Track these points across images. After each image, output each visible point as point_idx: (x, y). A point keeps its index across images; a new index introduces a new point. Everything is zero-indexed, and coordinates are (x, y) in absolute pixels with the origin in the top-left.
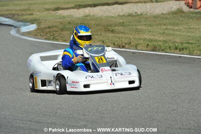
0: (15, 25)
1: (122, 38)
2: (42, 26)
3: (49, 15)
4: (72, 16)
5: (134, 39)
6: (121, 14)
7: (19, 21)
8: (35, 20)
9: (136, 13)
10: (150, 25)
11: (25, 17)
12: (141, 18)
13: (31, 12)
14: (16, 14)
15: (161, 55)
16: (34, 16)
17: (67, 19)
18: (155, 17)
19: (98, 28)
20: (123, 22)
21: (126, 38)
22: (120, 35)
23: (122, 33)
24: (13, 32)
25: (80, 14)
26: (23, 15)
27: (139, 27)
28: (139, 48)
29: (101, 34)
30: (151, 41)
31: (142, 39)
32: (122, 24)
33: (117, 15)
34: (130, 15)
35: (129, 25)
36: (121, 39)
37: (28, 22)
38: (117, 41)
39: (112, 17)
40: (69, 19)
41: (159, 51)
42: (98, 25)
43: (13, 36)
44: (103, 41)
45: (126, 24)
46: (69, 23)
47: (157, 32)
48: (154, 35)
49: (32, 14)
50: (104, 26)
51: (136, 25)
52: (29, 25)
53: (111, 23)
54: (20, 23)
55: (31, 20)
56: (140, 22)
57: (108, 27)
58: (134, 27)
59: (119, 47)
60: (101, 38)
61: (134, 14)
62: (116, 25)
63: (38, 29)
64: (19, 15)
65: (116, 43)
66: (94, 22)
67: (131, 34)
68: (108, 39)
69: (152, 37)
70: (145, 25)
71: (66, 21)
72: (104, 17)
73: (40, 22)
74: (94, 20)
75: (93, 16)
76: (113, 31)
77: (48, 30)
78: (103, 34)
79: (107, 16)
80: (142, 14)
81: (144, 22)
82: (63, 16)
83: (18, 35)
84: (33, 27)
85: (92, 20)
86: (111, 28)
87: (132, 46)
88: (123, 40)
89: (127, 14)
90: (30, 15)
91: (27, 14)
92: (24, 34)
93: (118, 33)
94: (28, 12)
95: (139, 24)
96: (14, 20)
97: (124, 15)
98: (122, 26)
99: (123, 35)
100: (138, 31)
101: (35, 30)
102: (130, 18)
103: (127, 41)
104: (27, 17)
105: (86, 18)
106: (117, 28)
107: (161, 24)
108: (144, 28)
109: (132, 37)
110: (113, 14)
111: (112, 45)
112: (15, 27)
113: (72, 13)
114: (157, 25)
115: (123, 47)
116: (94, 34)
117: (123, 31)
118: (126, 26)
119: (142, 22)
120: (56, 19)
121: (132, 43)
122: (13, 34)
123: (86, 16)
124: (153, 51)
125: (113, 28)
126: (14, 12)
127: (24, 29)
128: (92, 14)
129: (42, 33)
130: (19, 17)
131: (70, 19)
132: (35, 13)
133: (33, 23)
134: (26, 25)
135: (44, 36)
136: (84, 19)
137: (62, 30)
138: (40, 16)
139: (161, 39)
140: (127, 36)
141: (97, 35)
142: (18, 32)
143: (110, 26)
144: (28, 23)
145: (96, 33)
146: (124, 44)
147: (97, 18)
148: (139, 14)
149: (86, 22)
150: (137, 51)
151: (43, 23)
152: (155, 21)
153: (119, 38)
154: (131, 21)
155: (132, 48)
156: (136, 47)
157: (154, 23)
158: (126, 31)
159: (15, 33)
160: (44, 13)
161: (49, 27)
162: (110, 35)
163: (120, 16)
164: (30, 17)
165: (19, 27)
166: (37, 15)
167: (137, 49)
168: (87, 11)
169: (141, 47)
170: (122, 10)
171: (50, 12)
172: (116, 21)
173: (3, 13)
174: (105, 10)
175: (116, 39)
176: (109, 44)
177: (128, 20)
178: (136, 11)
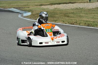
0: (21, 13)
1: (73, 20)
2: (34, 13)
3: (37, 8)
4: (48, 8)
5: (79, 20)
6: (72, 8)
7: (22, 11)
8: (30, 10)
9: (80, 8)
10: (87, 14)
11: (25, 9)
12: (82, 10)
13: (28, 6)
14: (21, 7)
15: (92, 28)
16: (30, 8)
17: (46, 10)
18: (89, 10)
19: (61, 15)
20: (73, 12)
21: (75, 20)
23: (72, 17)
24: (20, 16)
25: (52, 8)
26: (24, 8)
27: (81, 15)
28: (81, 25)
29: (62, 18)
30: (87, 21)
31: (83, 21)
32: (73, 13)
33: (70, 9)
34: (77, 9)
37: (27, 11)
38: (70, 21)
39: (68, 9)
41: (91, 26)
42: (61, 13)
43: (20, 18)
44: (63, 21)
45: (75, 13)
47: (90, 17)
48: (88, 19)
49: (29, 8)
50: (64, 14)
51: (79, 14)
52: (27, 13)
53: (67, 12)
54: (23, 12)
55: (28, 10)
56: (82, 12)
58: (79, 15)
59: (71, 24)
60: (63, 20)
61: (79, 8)
62: (70, 14)
63: (32, 14)
64: (22, 8)
65: (70, 22)
66: (59, 12)
67: (77, 18)
68: (66, 20)
69: (87, 20)
70: (84, 13)
72: (64, 9)
73: (33, 11)
75: (59, 9)
76: (68, 16)
77: (37, 15)
78: (63, 17)
79: (66, 9)
80: (82, 8)
81: (84, 12)
82: (44, 9)
83: (22, 17)
84: (29, 14)
85: (58, 10)
87: (77, 24)
88: (73, 21)
89: (75, 8)
90: (28, 8)
91: (27, 7)
92: (25, 17)
93: (71, 17)
94: (27, 6)
95: (81, 13)
96: (21, 10)
97: (74, 9)
99: (73, 18)
100: (80, 17)
101: (31, 15)
102: (76, 10)
103: (75, 21)
104: (27, 9)
105: (55, 10)
107: (92, 13)
108: (84, 15)
109: (77, 19)
112: (21, 14)
113: (48, 7)
114: (90, 14)
115: (73, 24)
116: (59, 17)
117: (73, 16)
118: (75, 14)
119: (83, 12)
120: (41, 10)
121: (77, 22)
123: (56, 9)
124: (88, 26)
125: (68, 15)
126: (20, 6)
127: (25, 15)
128: (58, 8)
129: (34, 17)
130: (23, 9)
132: (30, 7)
133: (29, 12)
134: (26, 13)
135: (34, 18)
136: (54, 10)
138: (33, 9)
139: (92, 20)
141: (61, 18)
142: (22, 16)
143: (67, 14)
144: (27, 12)
145: (60, 17)
146: (74, 23)
147: (60, 10)
148: (81, 8)
149: (55, 12)
150: (80, 26)
151: (34, 12)
152: (89, 12)
153: (71, 20)
154: (77, 11)
155: (77, 25)
156: (79, 24)
157: (88, 13)
158: (75, 16)
159: (21, 16)
160: (35, 7)
161: (37, 14)
162: (67, 18)
163: (72, 9)
164: (28, 9)
165: (23, 14)
167: (80, 25)
168: (56, 6)
169: (82, 24)
170: (73, 6)
171: (38, 6)
172: (70, 11)
173: (15, 6)
174: (64, 6)
175: (70, 20)
176: (66, 22)
177: (76, 11)
178: (80, 7)
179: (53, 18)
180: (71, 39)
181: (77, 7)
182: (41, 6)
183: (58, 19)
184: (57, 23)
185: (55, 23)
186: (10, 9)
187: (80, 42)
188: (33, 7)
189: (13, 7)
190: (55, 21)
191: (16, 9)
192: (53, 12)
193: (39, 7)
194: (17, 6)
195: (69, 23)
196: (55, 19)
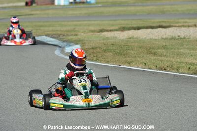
0: (60, 45)
1: (164, 60)
2: (86, 47)
3: (94, 36)
4: (116, 38)
5: (176, 62)
6: (164, 37)
7: (64, 41)
8: (80, 41)
9: (179, 36)
10: (193, 49)
11: (70, 38)
12: (184, 42)
13: (76, 33)
14: (61, 35)
16: (79, 37)
17: (111, 41)
19: (141, 50)
20: (166, 45)
21: (168, 61)
22: (163, 58)
23: (164, 56)
24: (57, 52)
25: (124, 36)
26: (68, 35)
27: (181, 51)
28: (180, 71)
29: (143, 57)
30: (193, 64)
31: (184, 63)
32: (165, 47)
33: (160, 38)
34: (173, 39)
35: (172, 49)
36: (162, 62)
37: (72, 42)
38: (159, 64)
39: (155, 40)
40: (112, 41)
42: (141, 47)
43: (57, 56)
44: (145, 64)
45: (169, 47)
46: (113, 44)
48: (195, 59)
49: (77, 35)
50: (147, 49)
51: (178, 49)
52: (73, 45)
53: (153, 46)
54: (65, 44)
55: (75, 41)
56: (183, 45)
57: (151, 50)
58: (177, 51)
59: (161, 70)
60: (144, 60)
61: (177, 38)
62: (158, 48)
64: (64, 36)
65: (158, 66)
66: (137, 44)
67: (174, 57)
68: (150, 61)
69: (194, 61)
70: (188, 48)
71: (110, 42)
72: (148, 40)
73: (84, 43)
74: (138, 42)
75: (136, 38)
76: (155, 54)
77: (92, 51)
78: (145, 56)
79: (151, 39)
80: (184, 38)
81: (187, 45)
82: (107, 38)
83: (62, 55)
85: (135, 42)
86: (153, 51)
87: (173, 69)
88: (165, 63)
89: (170, 37)
90: (75, 35)
91: (72, 35)
92: (68, 54)
93: (161, 56)
94: (72, 33)
95: (181, 47)
96: (60, 40)
97: (167, 39)
98: (164, 49)
99: (165, 58)
100: (180, 55)
102: (172, 41)
103: (169, 64)
104: (72, 37)
105: (130, 40)
106: (159, 50)
108: (187, 51)
109: (174, 60)
110: (156, 36)
111: (154, 68)
112: (60, 47)
113: (116, 35)
115: (165, 70)
116: (137, 56)
117: (165, 54)
118: (168, 49)
119: (185, 46)
120: (100, 40)
121: (173, 66)
122: (57, 54)
123: (130, 38)
124: (194, 74)
125: (156, 50)
126: (59, 33)
127: (68, 49)
128: (135, 37)
130: (64, 37)
131: (114, 41)
132: (79, 34)
133: (77, 44)
134: (70, 46)
136: (127, 41)
137: (105, 51)
138: (85, 37)
140: (169, 59)
141: (140, 57)
142: (62, 52)
143: (153, 49)
144: (72, 44)
145: (139, 55)
146: (165, 67)
147: (140, 41)
148: (182, 37)
149: (129, 45)
150: (178, 74)
151: (87, 45)
153: (161, 61)
154: (174, 44)
155: (173, 71)
156: (178, 70)
157: (196, 47)
158: (168, 54)
159: (59, 53)
160: (89, 34)
161: (92, 48)
162: (153, 57)
163: (163, 39)
164: (74, 38)
165: (64, 47)
166: (82, 36)
168: (131, 33)
169: (183, 70)
170: (166, 33)
171: (95, 33)
172: (159, 44)
173: (49, 33)
174: (148, 33)
175: (158, 62)
176: (151, 66)
177: (171, 43)
178: (179, 34)
179: (125, 57)
180: (160, 101)
181: (173, 35)
182: (101, 33)
183: (134, 59)
184: (133, 67)
185: (128, 66)
186: (39, 37)
187: (178, 106)
188: (84, 34)
189: (46, 33)
190: (129, 63)
191: (51, 37)
192: (124, 46)
193: (98, 33)
194: (54, 33)
195: (156, 67)
196: (128, 59)
